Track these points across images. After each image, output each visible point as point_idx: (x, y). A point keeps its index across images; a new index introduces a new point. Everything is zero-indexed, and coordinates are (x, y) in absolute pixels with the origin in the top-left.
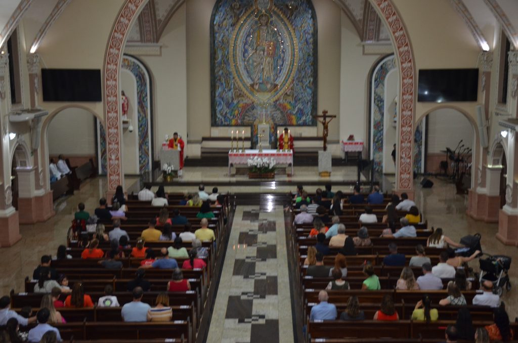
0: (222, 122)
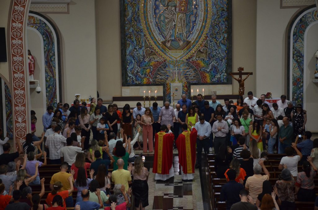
0: (133, 81)
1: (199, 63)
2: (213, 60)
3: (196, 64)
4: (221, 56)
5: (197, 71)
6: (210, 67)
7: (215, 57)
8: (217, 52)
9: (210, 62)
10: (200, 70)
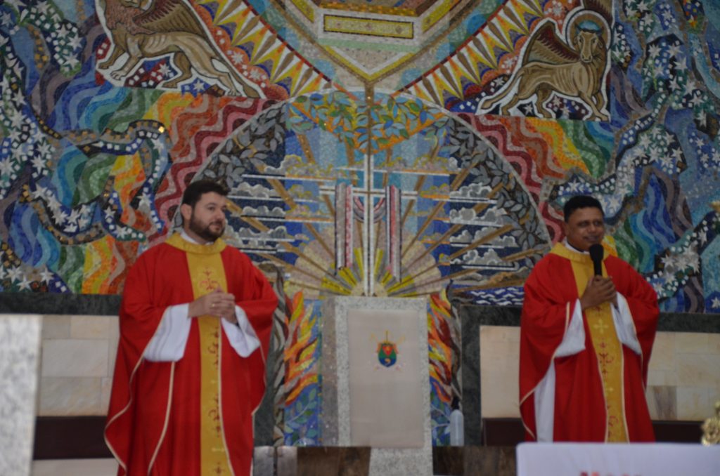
1: (545, 139)
2: (646, 122)
3: (523, 149)
4: (706, 98)
5: (526, 203)
6: (623, 183)
7: (664, 96)
8: (672, 60)
9: (627, 139)
10: (546, 198)
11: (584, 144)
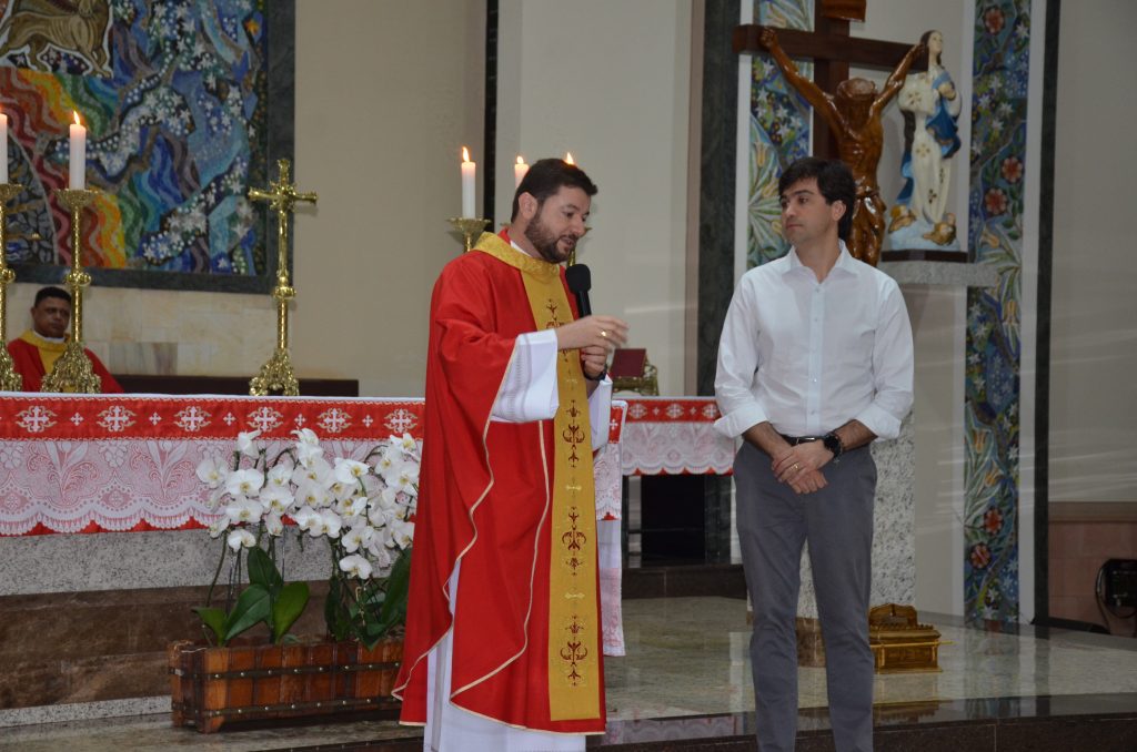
1: (40, 92)
2: (152, 82)
3: (15, 101)
4: (215, 61)
5: (18, 156)
6: (127, 141)
7: (171, 56)
8: (180, 21)
9: (132, 98)
10: (41, 153)
11: (84, 99)
